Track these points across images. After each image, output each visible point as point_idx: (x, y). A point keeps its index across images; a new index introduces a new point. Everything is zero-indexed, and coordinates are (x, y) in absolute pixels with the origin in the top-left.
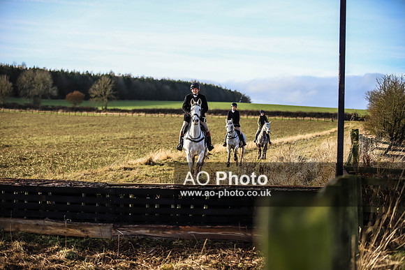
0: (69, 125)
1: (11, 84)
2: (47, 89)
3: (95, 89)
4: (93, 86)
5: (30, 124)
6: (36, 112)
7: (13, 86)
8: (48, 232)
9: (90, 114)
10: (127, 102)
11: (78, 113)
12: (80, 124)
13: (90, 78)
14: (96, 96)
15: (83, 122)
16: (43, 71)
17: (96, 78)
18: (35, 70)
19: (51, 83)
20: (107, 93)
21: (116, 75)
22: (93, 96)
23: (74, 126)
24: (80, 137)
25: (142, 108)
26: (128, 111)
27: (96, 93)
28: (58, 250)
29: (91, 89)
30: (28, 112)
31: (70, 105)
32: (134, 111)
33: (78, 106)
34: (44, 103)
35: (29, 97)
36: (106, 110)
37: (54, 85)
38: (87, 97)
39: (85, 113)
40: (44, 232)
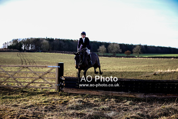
0: (126, 62)
1: (106, 48)
2: (118, 50)
3: (135, 50)
4: (134, 49)
5: (113, 62)
6: (114, 58)
7: (106, 49)
8: (123, 96)
9: (133, 58)
10: (146, 54)
11: (129, 58)
12: (130, 62)
13: (133, 46)
14: (135, 52)
15: (130, 61)
16: (117, 44)
17: (135, 46)
18: (114, 43)
19: (119, 48)
20: (139, 51)
21: (142, 45)
22: (134, 52)
23: (128, 62)
24: (130, 66)
25: (151, 56)
26: (146, 57)
27: (135, 51)
28: (126, 102)
29: (133, 50)
30: (111, 58)
31: (126, 56)
32: (148, 57)
33: (129, 56)
34: (117, 55)
35: (112, 53)
36: (138, 57)
37: (120, 48)
38: (132, 53)
39: (131, 58)
40: (122, 96)
